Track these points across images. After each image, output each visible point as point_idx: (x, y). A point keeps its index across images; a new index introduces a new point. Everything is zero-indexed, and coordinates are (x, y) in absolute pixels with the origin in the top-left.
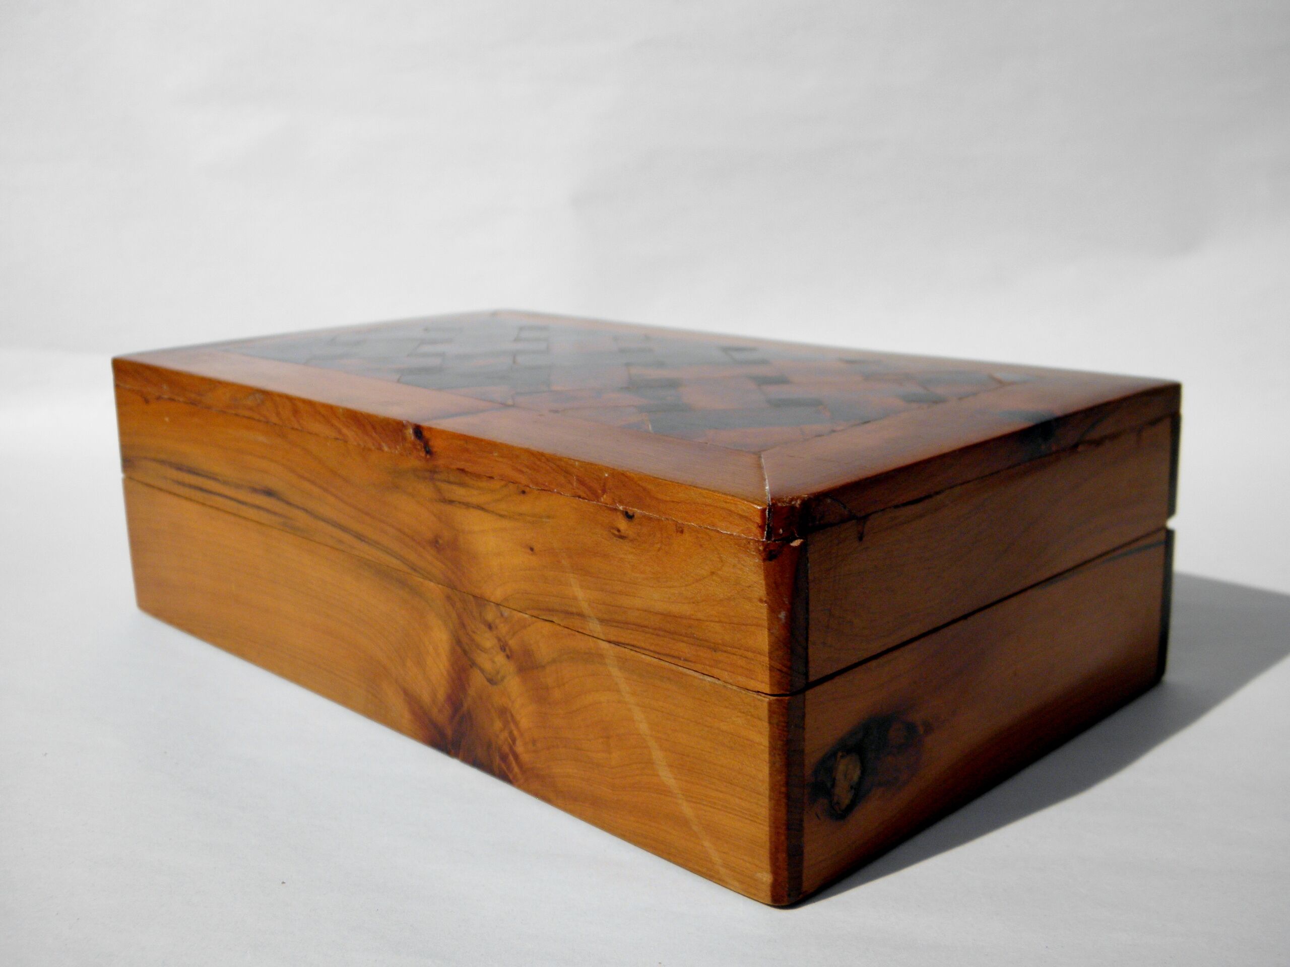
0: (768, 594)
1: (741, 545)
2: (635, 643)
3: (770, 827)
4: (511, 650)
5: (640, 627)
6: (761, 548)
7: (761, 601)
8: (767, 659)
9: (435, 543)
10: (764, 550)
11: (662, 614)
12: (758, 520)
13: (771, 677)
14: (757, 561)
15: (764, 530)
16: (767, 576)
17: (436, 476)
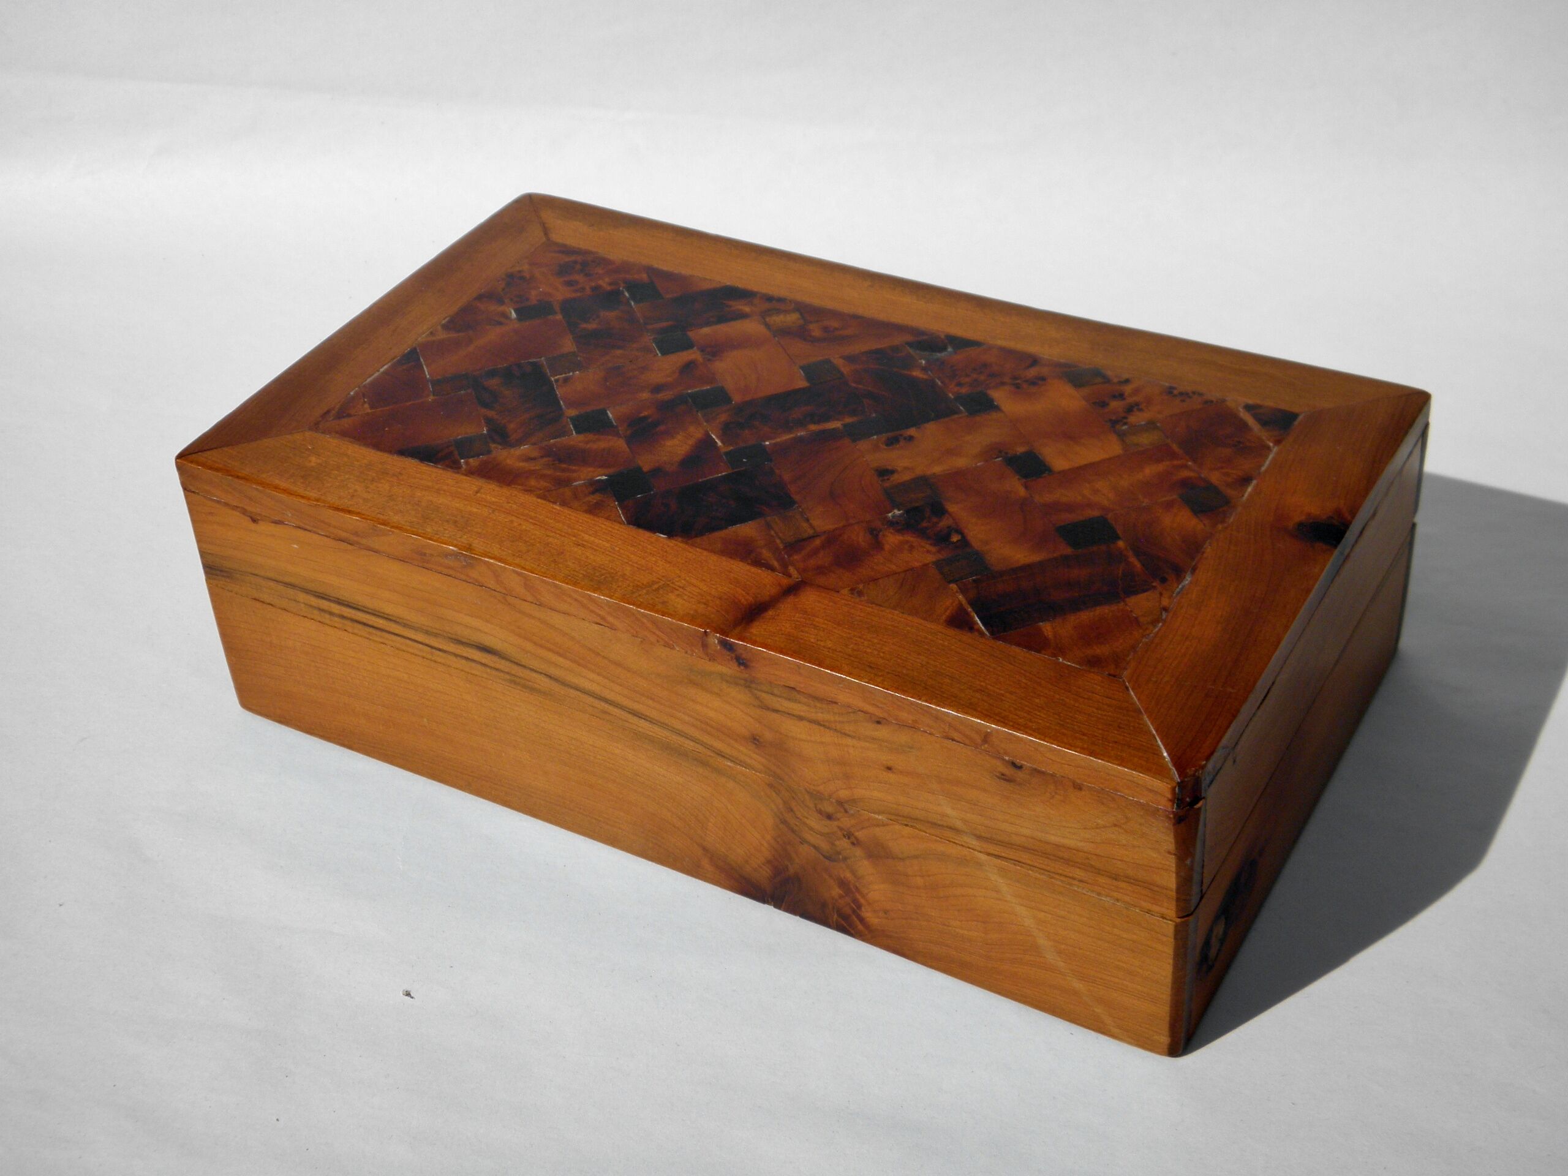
0: (1176, 849)
1: (1151, 811)
2: (1021, 860)
3: (1171, 1007)
4: (856, 838)
5: (1025, 849)
6: (1172, 816)
7: (1169, 853)
8: (1175, 894)
9: (755, 740)
10: (1174, 818)
11: (1056, 845)
12: (1169, 796)
13: (1177, 906)
14: (1167, 824)
15: (1174, 803)
16: (1176, 837)
17: (753, 685)
